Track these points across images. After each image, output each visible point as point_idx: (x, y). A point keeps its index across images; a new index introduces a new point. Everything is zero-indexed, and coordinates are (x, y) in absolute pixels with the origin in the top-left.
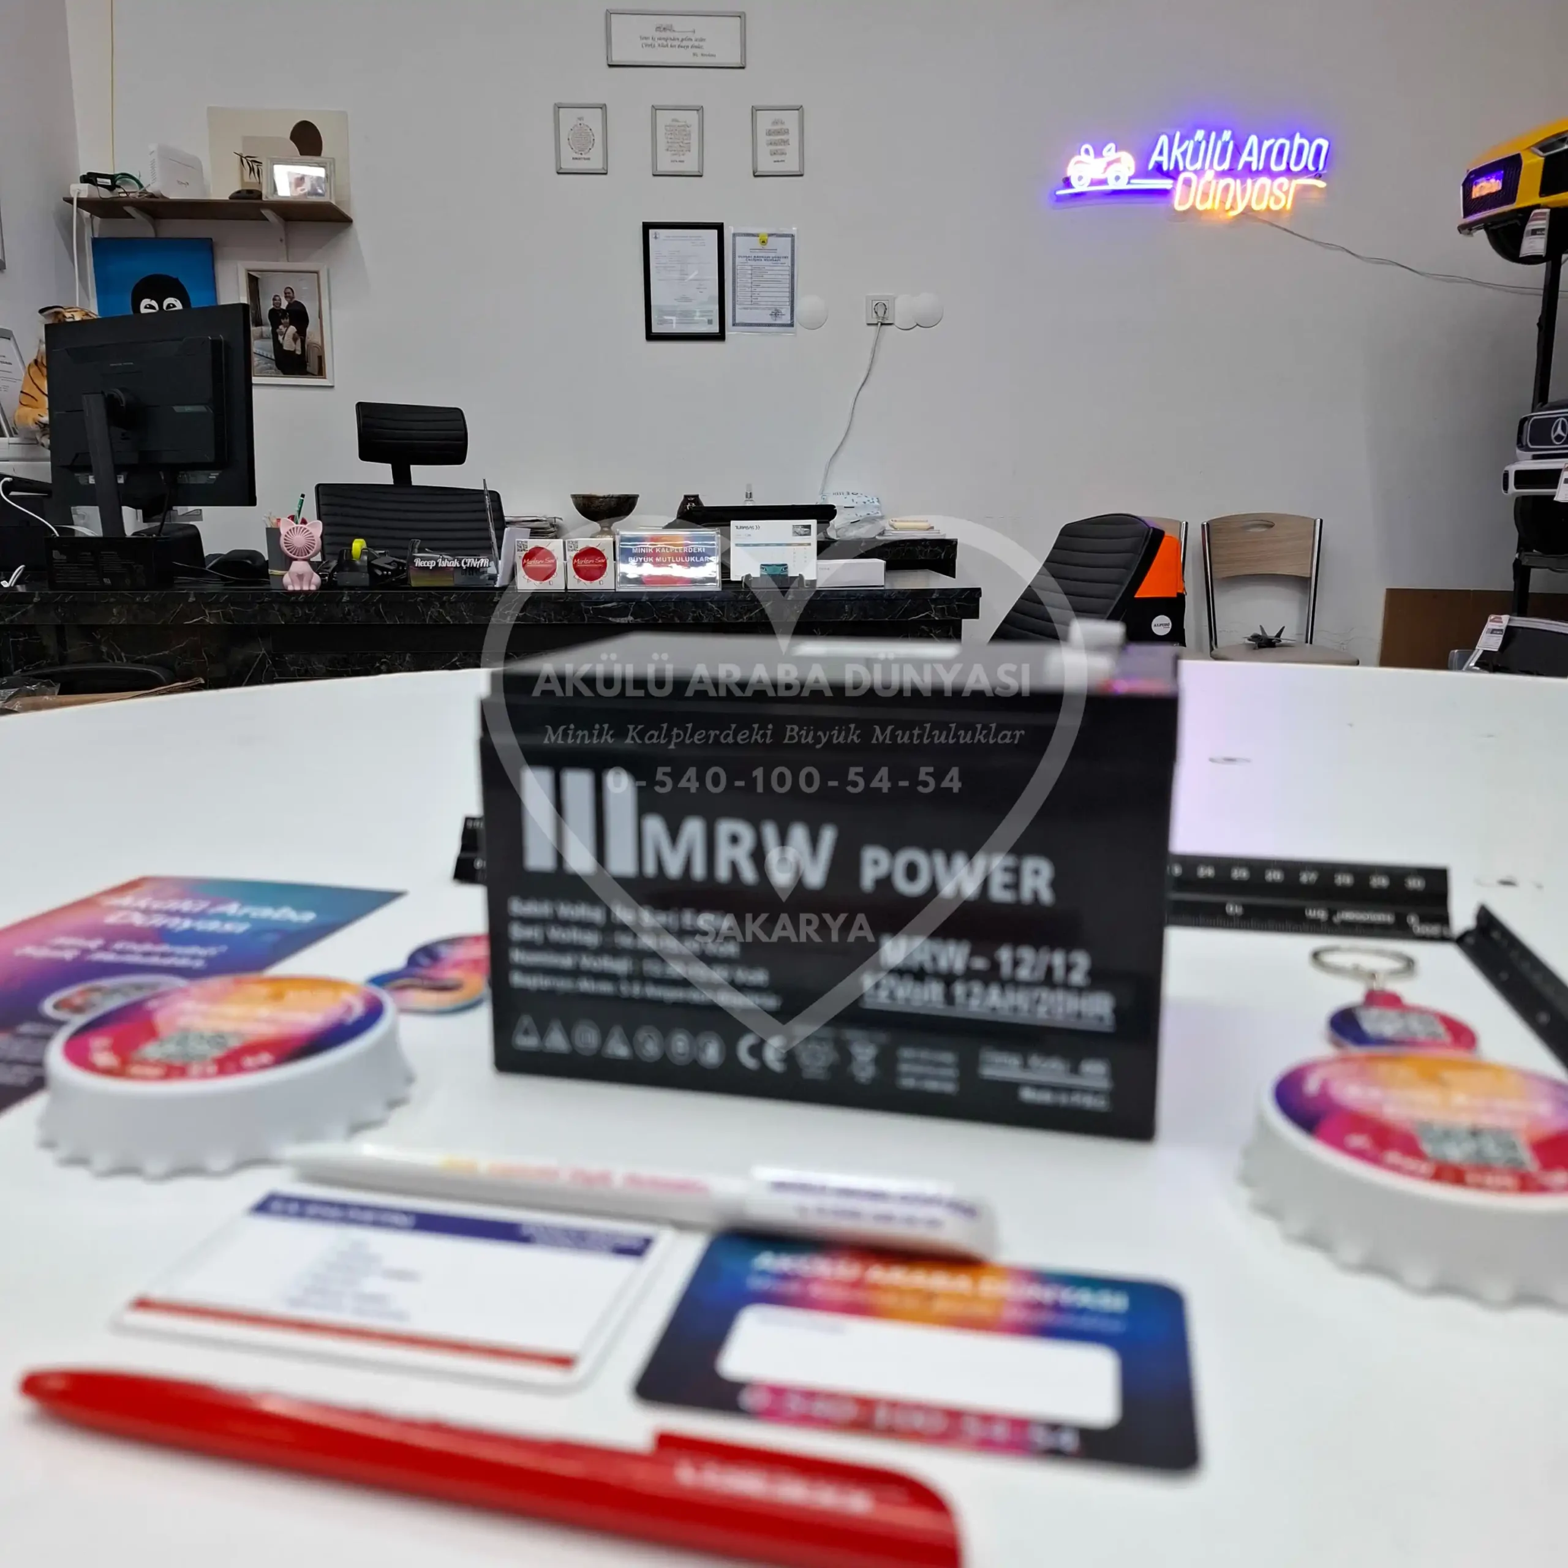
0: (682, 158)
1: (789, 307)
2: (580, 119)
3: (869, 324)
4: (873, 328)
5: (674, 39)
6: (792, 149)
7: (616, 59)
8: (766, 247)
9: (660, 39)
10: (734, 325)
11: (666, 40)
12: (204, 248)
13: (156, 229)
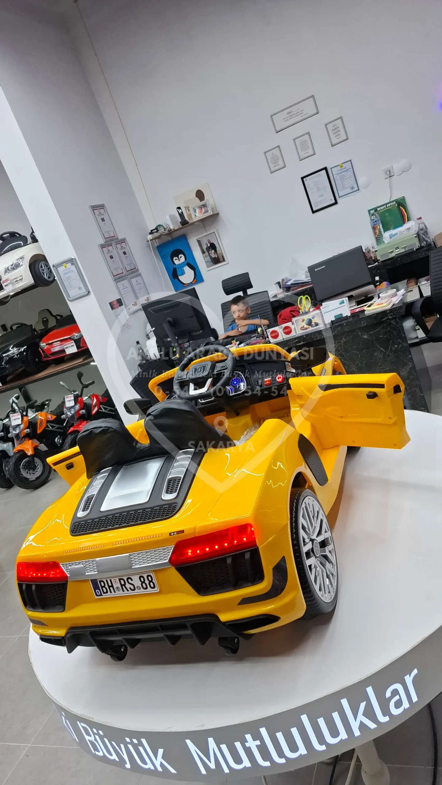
0: (307, 151)
1: (356, 184)
2: (272, 153)
3: (385, 179)
4: (388, 179)
5: (294, 115)
6: (342, 131)
7: (278, 129)
8: (343, 168)
9: (289, 117)
10: (339, 197)
11: (291, 116)
12: (184, 237)
13: (171, 237)
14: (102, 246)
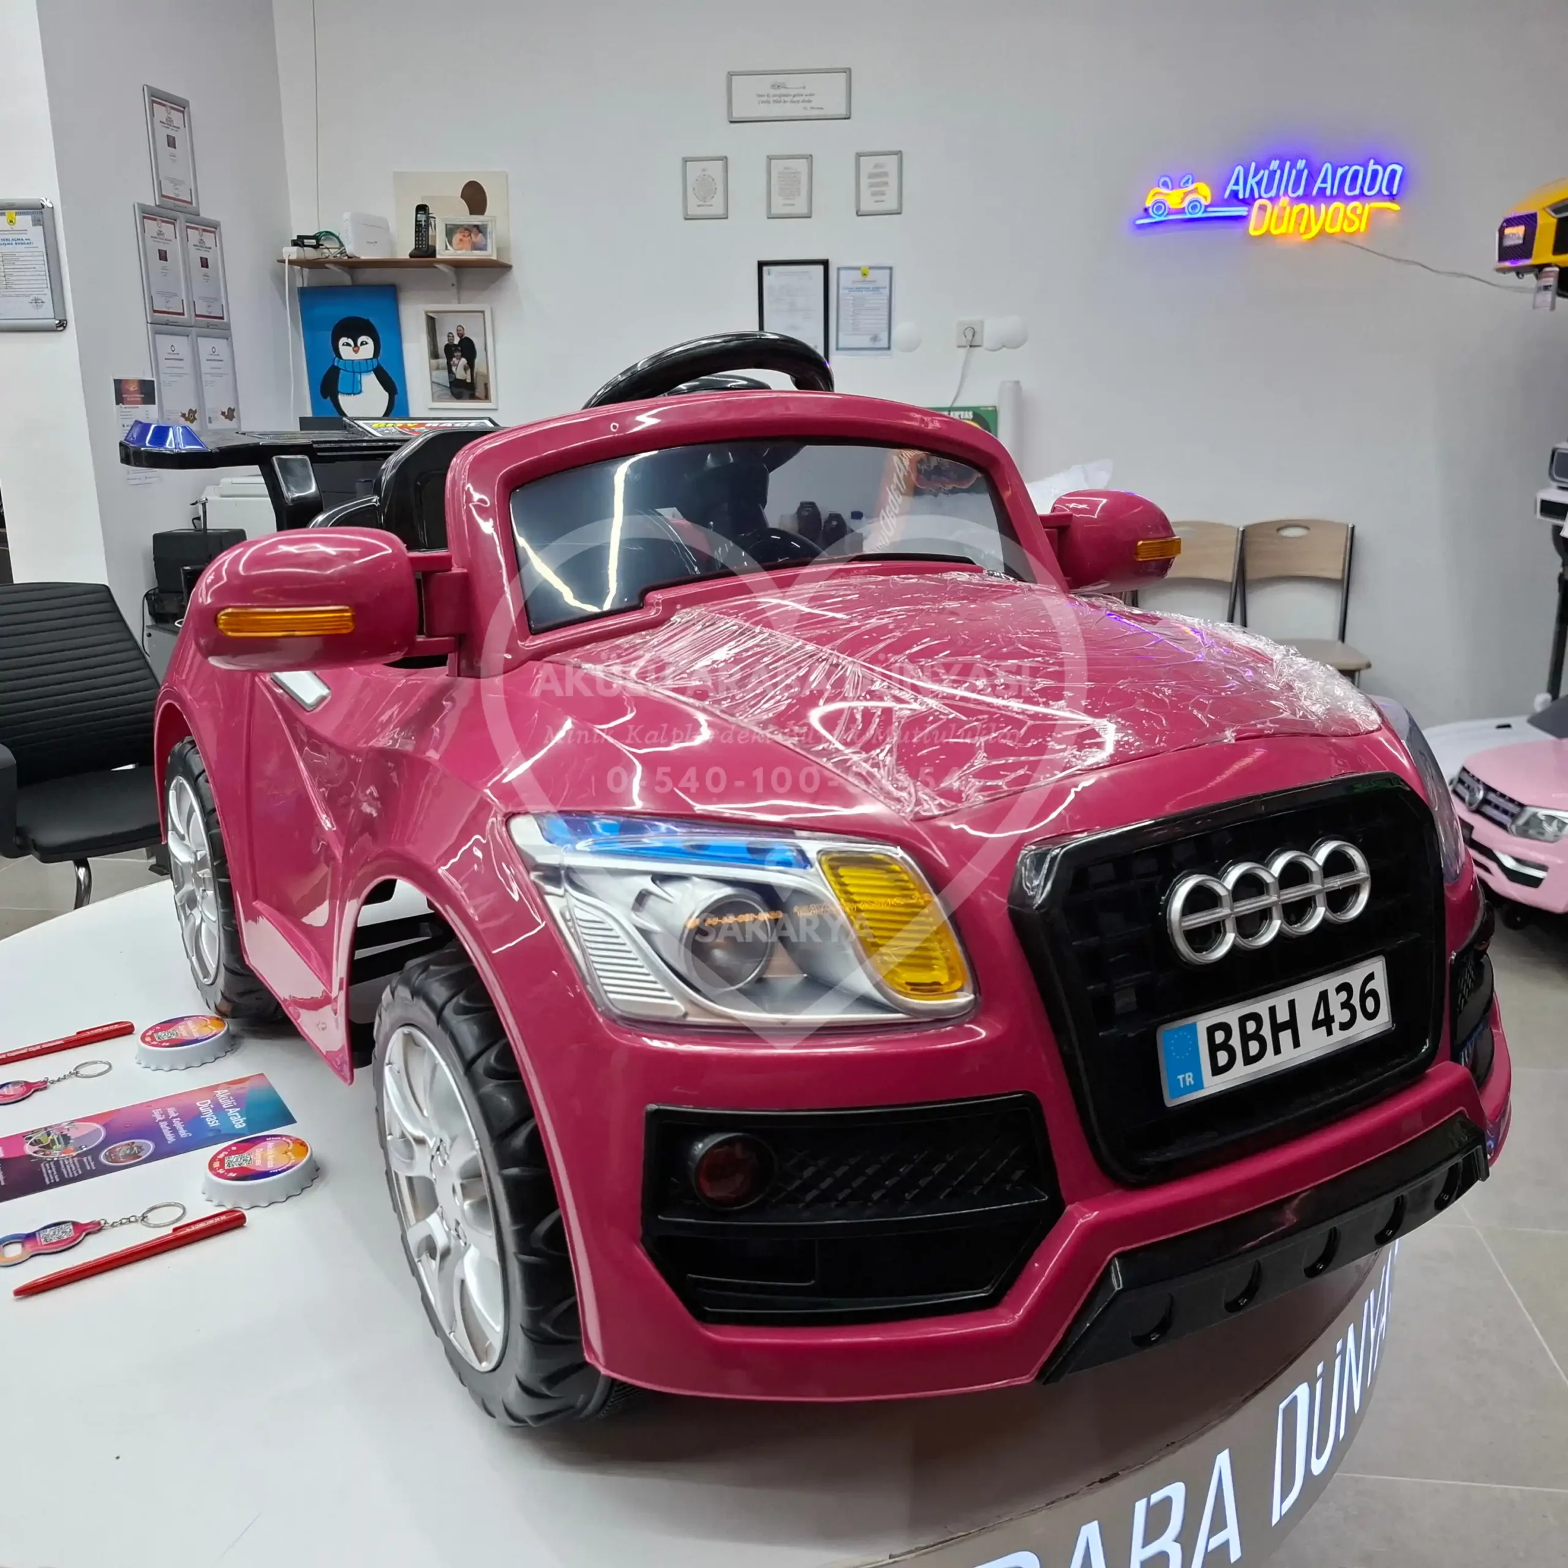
0: (793, 202)
1: (888, 333)
2: (704, 170)
3: (960, 347)
4: (962, 350)
5: (787, 96)
6: (892, 189)
7: (736, 115)
8: (867, 279)
9: (774, 96)
10: (837, 349)
11: (780, 96)
12: (391, 293)
13: (352, 278)
14: (147, 214)
